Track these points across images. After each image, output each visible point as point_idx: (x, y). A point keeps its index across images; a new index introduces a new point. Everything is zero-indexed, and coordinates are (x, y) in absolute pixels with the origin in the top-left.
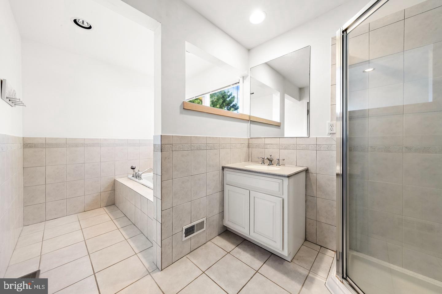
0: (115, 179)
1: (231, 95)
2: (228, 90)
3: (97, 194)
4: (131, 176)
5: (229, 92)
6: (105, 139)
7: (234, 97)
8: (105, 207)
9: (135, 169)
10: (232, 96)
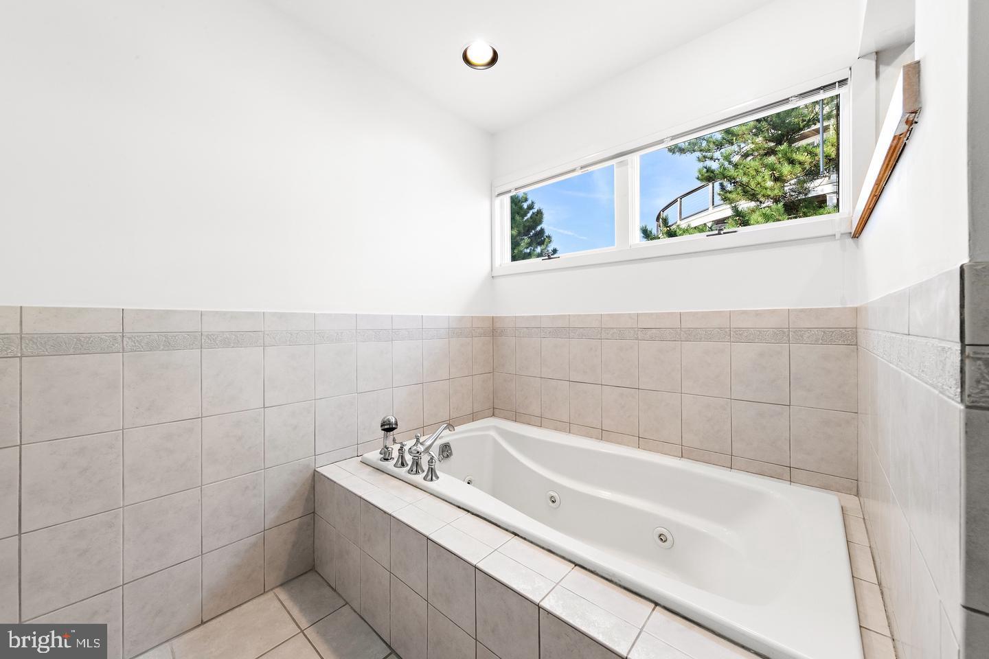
0: (315, 470)
1: (531, 207)
2: (525, 196)
3: (253, 539)
4: (374, 456)
5: (526, 200)
6: (282, 316)
7: (540, 213)
8: (281, 585)
9: (395, 429)
10: (535, 210)
